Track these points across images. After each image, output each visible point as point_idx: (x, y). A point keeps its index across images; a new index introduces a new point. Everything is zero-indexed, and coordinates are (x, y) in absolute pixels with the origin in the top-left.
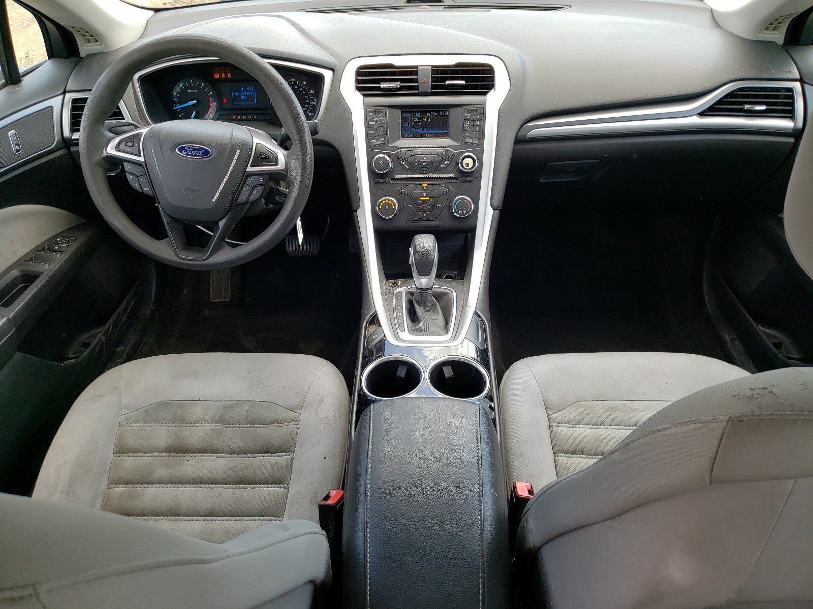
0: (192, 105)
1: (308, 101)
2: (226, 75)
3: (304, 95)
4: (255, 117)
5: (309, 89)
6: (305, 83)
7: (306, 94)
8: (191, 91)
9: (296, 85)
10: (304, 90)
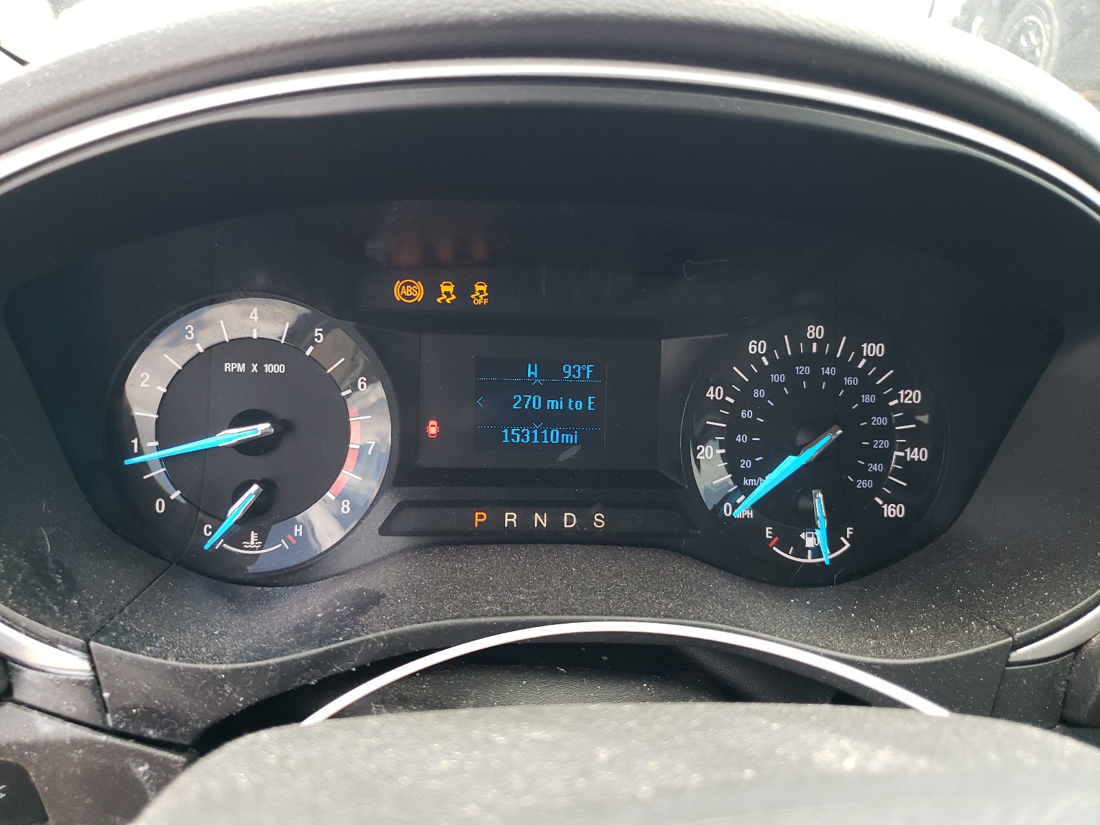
0: (243, 447)
1: (885, 444)
2: (464, 291)
3: (869, 411)
4: (599, 521)
5: (898, 383)
6: (874, 349)
7: (881, 408)
8: (241, 368)
9: (831, 360)
10: (867, 384)
